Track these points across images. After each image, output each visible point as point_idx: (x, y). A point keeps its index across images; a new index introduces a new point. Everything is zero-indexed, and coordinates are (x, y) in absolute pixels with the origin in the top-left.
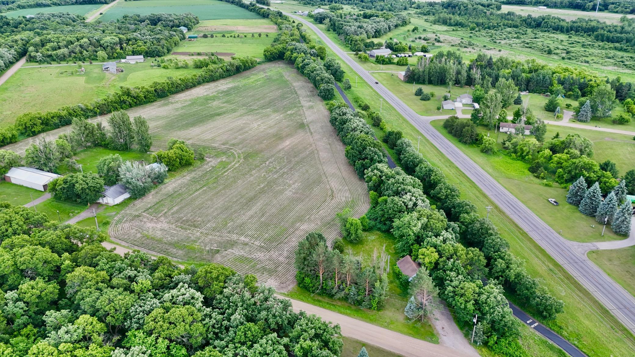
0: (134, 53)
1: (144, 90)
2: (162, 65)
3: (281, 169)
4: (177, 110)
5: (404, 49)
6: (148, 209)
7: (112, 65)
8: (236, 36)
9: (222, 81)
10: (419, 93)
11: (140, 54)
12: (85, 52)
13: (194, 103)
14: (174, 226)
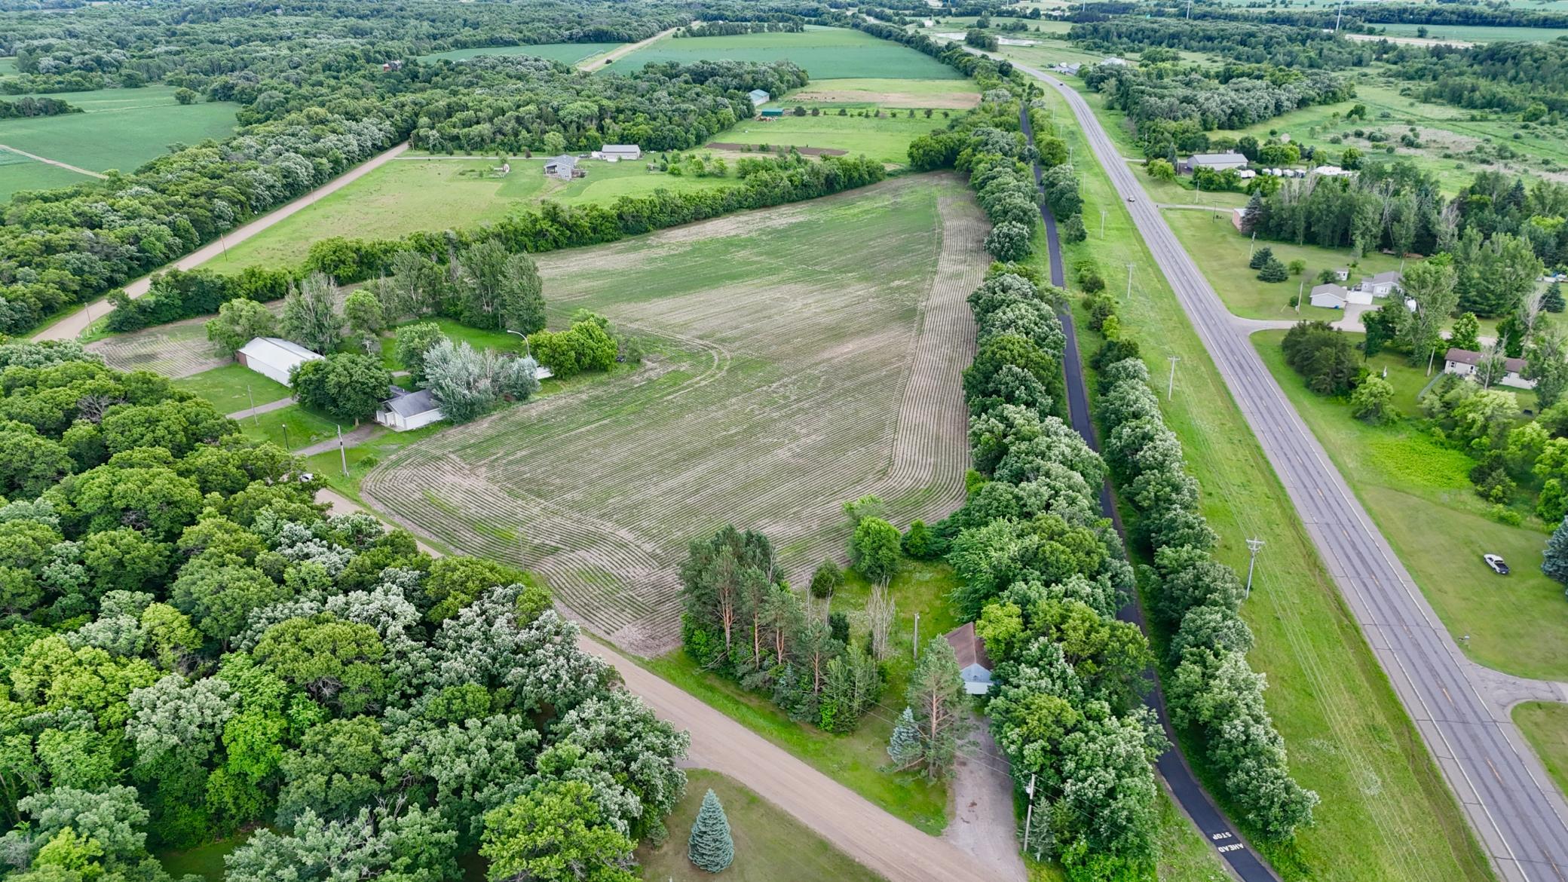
0: (623, 140)
1: (595, 213)
2: (670, 166)
3: (798, 401)
4: (652, 260)
5: (1287, 156)
6: (464, 448)
7: (567, 163)
8: (872, 114)
9: (784, 209)
10: (1261, 261)
11: (635, 143)
12: (524, 132)
13: (697, 249)
14: (496, 488)
